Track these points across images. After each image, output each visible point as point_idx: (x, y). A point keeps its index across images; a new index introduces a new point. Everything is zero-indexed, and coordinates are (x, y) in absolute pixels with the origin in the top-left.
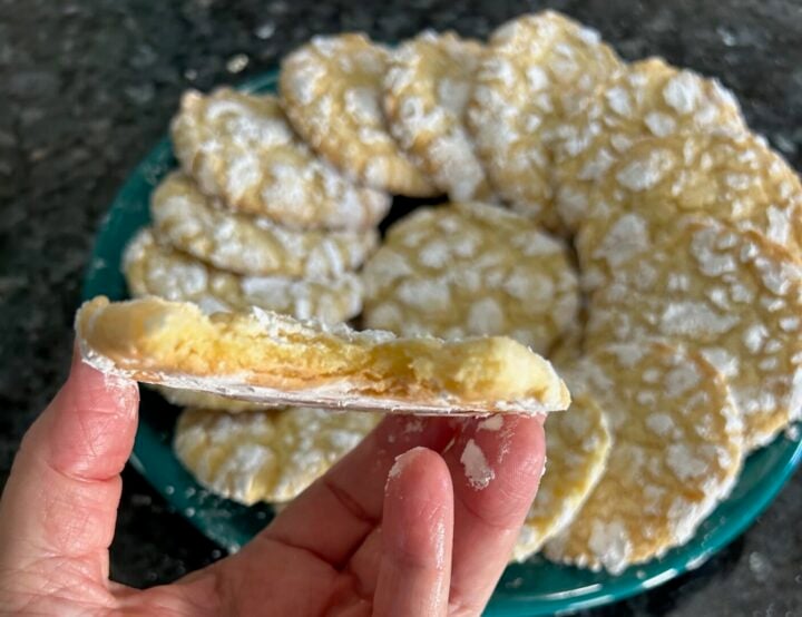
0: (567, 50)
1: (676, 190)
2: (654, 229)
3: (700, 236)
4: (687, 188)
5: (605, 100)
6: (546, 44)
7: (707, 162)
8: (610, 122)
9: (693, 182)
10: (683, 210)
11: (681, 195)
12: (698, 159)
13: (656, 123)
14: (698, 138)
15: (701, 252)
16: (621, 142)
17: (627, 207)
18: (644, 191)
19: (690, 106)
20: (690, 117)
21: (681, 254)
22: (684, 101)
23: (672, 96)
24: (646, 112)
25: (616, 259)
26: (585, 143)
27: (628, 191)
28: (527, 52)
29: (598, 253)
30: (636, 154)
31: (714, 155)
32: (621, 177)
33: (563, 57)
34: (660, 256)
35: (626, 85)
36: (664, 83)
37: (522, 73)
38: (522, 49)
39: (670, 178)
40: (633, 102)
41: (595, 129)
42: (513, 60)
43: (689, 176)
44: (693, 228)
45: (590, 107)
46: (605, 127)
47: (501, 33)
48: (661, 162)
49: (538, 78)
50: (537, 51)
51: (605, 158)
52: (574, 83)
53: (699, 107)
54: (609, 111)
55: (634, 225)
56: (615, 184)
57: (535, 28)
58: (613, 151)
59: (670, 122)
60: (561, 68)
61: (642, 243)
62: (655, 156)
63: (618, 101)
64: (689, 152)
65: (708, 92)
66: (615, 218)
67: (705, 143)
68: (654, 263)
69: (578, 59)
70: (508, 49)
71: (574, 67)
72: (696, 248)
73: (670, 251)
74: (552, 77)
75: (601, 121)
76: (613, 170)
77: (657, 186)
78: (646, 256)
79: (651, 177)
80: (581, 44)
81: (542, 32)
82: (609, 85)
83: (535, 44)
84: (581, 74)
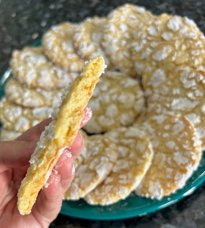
0: (133, 16)
1: (173, 59)
2: (168, 73)
3: (182, 74)
4: (177, 57)
5: (147, 32)
6: (126, 16)
7: (184, 47)
8: (149, 38)
9: (180, 55)
10: (177, 65)
11: (175, 60)
12: (180, 47)
13: (165, 36)
14: (180, 40)
15: (183, 80)
16: (154, 44)
17: (157, 67)
18: (162, 61)
19: (178, 28)
20: (178, 31)
21: (176, 81)
22: (175, 27)
23: (171, 26)
24: (162, 32)
25: (155, 85)
26: (142, 47)
27: (157, 62)
28: (120, 20)
29: (149, 84)
30: (158, 48)
31: (186, 45)
32: (154, 57)
33: (133, 19)
34: (169, 83)
35: (154, 25)
36: (168, 21)
37: (118, 27)
38: (118, 20)
39: (171, 55)
40: (157, 30)
41: (144, 42)
42: (114, 23)
43: (178, 53)
44: (180, 72)
45: (142, 34)
46: (148, 41)
47: (110, 15)
48: (167, 50)
49: (124, 28)
50: (123, 19)
51: (149, 51)
52: (137, 27)
53: (181, 28)
54: (149, 35)
55: (160, 73)
56: (152, 60)
57: (121, 11)
58: (151, 48)
59: (171, 35)
60: (132, 23)
61: (164, 78)
62: (165, 48)
63: (152, 31)
64: (177, 45)
65: (184, 22)
66: (153, 71)
67: (182, 41)
68: (168, 86)
69: (138, 18)
70: (113, 20)
71: (137, 21)
72: (181, 79)
73: (173, 81)
74: (129, 26)
75: (146, 39)
76: (152, 54)
77: (167, 58)
78: (165, 83)
79: (164, 56)
80: (139, 13)
81: (124, 12)
82: (148, 26)
83: (122, 17)
84: (139, 23)
